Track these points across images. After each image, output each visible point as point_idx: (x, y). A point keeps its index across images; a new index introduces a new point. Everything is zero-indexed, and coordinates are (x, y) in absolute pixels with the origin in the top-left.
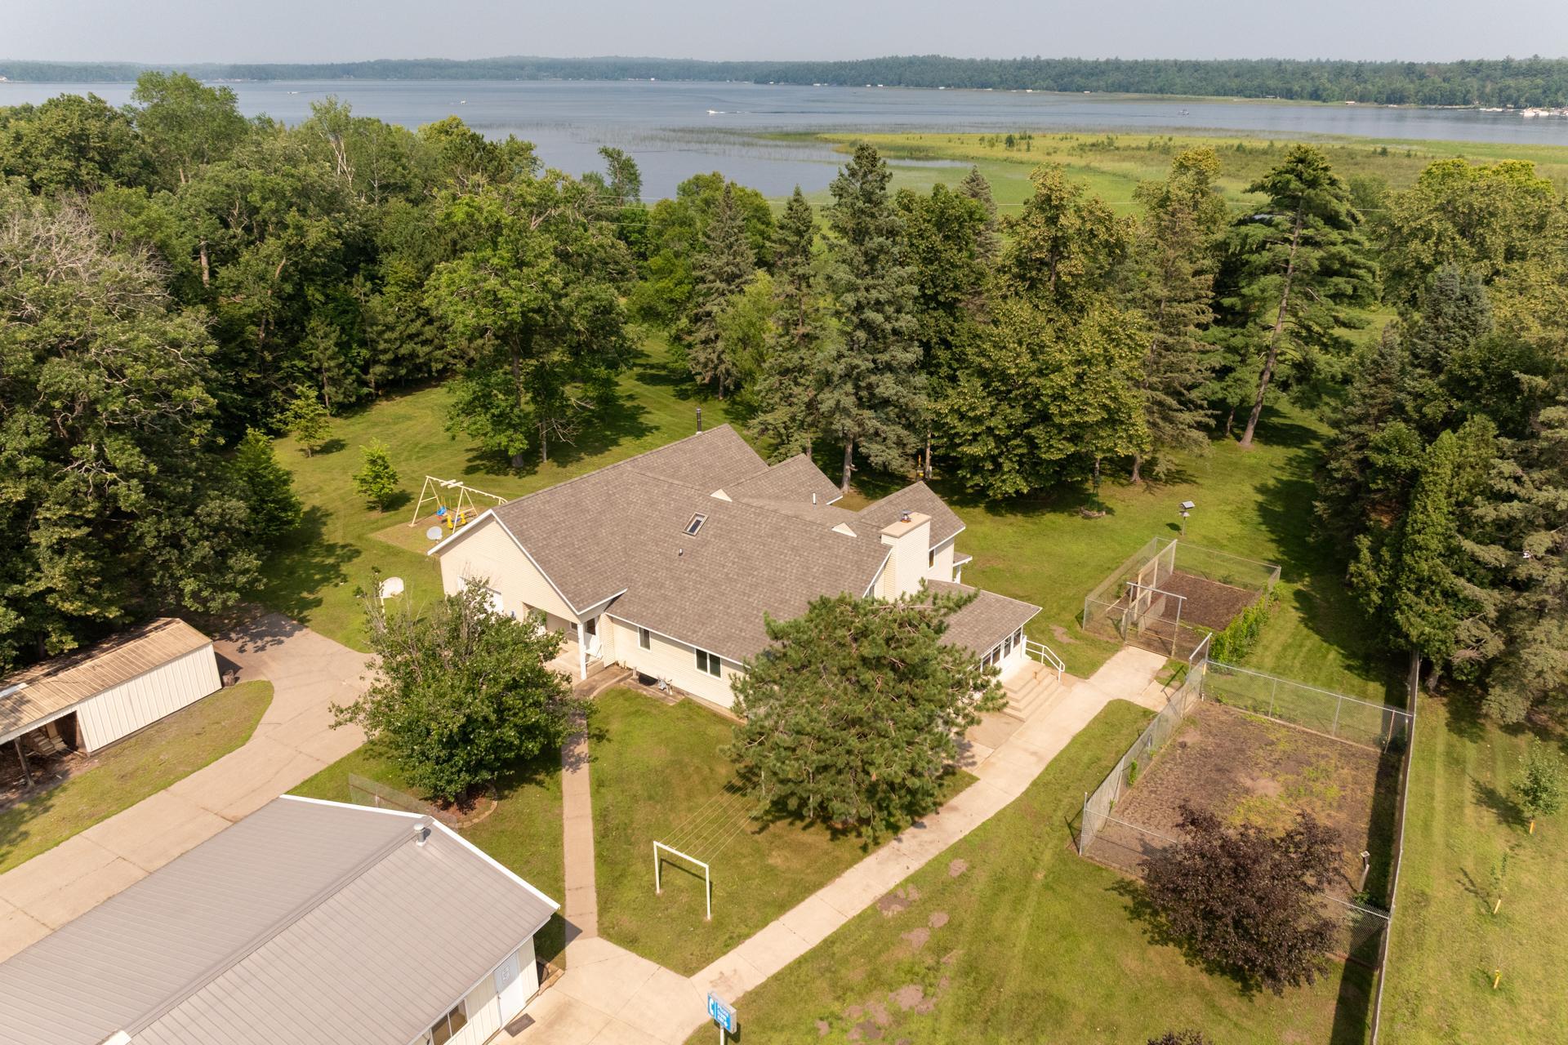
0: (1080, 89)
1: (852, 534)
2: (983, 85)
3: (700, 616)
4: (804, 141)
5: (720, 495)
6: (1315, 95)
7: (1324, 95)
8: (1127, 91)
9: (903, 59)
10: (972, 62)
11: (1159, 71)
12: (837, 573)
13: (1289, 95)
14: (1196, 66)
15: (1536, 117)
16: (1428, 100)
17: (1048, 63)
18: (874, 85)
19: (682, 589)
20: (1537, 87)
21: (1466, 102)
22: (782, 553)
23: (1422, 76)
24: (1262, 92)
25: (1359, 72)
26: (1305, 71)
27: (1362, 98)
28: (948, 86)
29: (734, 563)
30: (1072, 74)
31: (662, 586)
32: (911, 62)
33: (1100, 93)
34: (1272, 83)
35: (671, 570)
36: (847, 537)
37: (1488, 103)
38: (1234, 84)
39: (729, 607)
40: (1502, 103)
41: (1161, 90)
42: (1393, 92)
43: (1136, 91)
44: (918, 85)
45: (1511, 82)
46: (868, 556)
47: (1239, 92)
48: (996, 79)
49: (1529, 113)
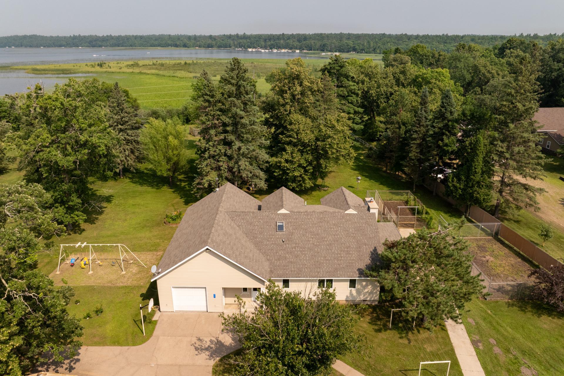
0: (100, 46)
1: (355, 212)
2: (60, 46)
3: (315, 265)
4: (7, 70)
5: (283, 211)
6: (185, 46)
7: (188, 45)
8: (119, 46)
9: (21, 36)
10: (52, 37)
11: (128, 39)
12: (361, 229)
13: (176, 46)
14: (141, 37)
15: (252, 51)
16: (219, 47)
17: (85, 37)
18: (10, 47)
19: (297, 256)
20: (248, 42)
21: (230, 47)
22: (331, 228)
23: (215, 39)
24: (166, 45)
25: (195, 38)
26: (179, 38)
27: (200, 46)
28: (44, 47)
29: (312, 238)
30: (95, 41)
31: (286, 258)
32: (25, 37)
33: (108, 47)
34: (169, 42)
35: (284, 250)
36: (354, 214)
37: (237, 47)
38: (156, 43)
39: (325, 257)
40: (240, 47)
41: (131, 46)
42: (209, 44)
43: (122, 46)
44: (31, 46)
45: (241, 41)
46: (369, 219)
47: (159, 45)
48: (65, 43)
49: (250, 50)
